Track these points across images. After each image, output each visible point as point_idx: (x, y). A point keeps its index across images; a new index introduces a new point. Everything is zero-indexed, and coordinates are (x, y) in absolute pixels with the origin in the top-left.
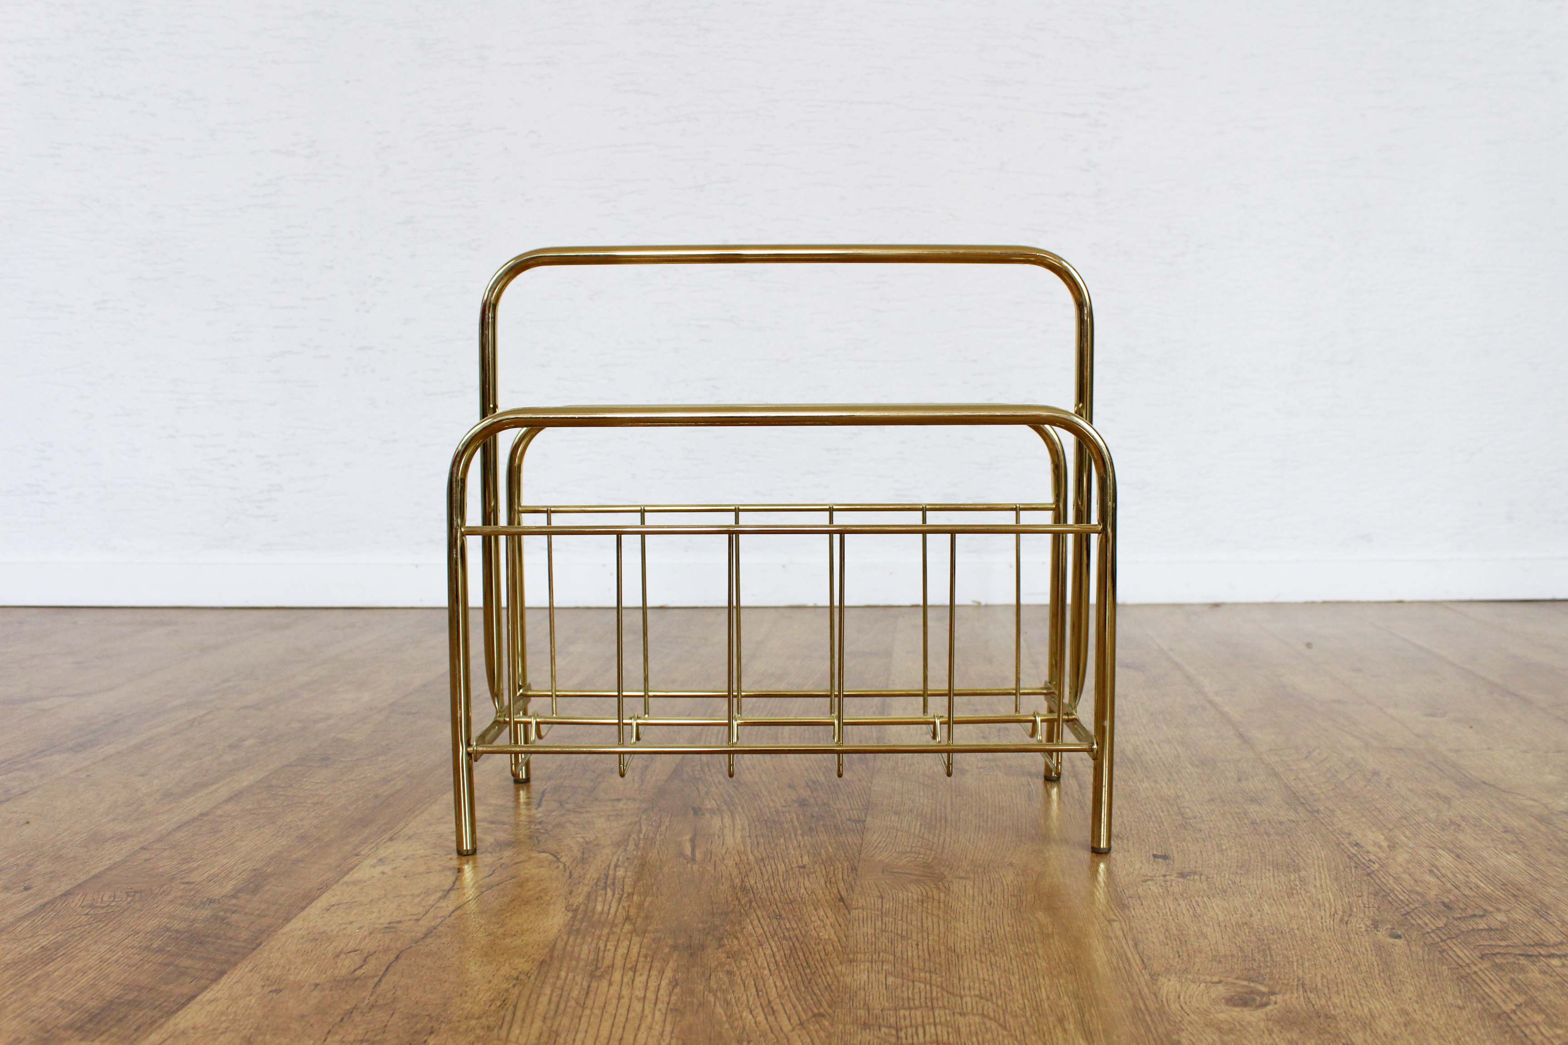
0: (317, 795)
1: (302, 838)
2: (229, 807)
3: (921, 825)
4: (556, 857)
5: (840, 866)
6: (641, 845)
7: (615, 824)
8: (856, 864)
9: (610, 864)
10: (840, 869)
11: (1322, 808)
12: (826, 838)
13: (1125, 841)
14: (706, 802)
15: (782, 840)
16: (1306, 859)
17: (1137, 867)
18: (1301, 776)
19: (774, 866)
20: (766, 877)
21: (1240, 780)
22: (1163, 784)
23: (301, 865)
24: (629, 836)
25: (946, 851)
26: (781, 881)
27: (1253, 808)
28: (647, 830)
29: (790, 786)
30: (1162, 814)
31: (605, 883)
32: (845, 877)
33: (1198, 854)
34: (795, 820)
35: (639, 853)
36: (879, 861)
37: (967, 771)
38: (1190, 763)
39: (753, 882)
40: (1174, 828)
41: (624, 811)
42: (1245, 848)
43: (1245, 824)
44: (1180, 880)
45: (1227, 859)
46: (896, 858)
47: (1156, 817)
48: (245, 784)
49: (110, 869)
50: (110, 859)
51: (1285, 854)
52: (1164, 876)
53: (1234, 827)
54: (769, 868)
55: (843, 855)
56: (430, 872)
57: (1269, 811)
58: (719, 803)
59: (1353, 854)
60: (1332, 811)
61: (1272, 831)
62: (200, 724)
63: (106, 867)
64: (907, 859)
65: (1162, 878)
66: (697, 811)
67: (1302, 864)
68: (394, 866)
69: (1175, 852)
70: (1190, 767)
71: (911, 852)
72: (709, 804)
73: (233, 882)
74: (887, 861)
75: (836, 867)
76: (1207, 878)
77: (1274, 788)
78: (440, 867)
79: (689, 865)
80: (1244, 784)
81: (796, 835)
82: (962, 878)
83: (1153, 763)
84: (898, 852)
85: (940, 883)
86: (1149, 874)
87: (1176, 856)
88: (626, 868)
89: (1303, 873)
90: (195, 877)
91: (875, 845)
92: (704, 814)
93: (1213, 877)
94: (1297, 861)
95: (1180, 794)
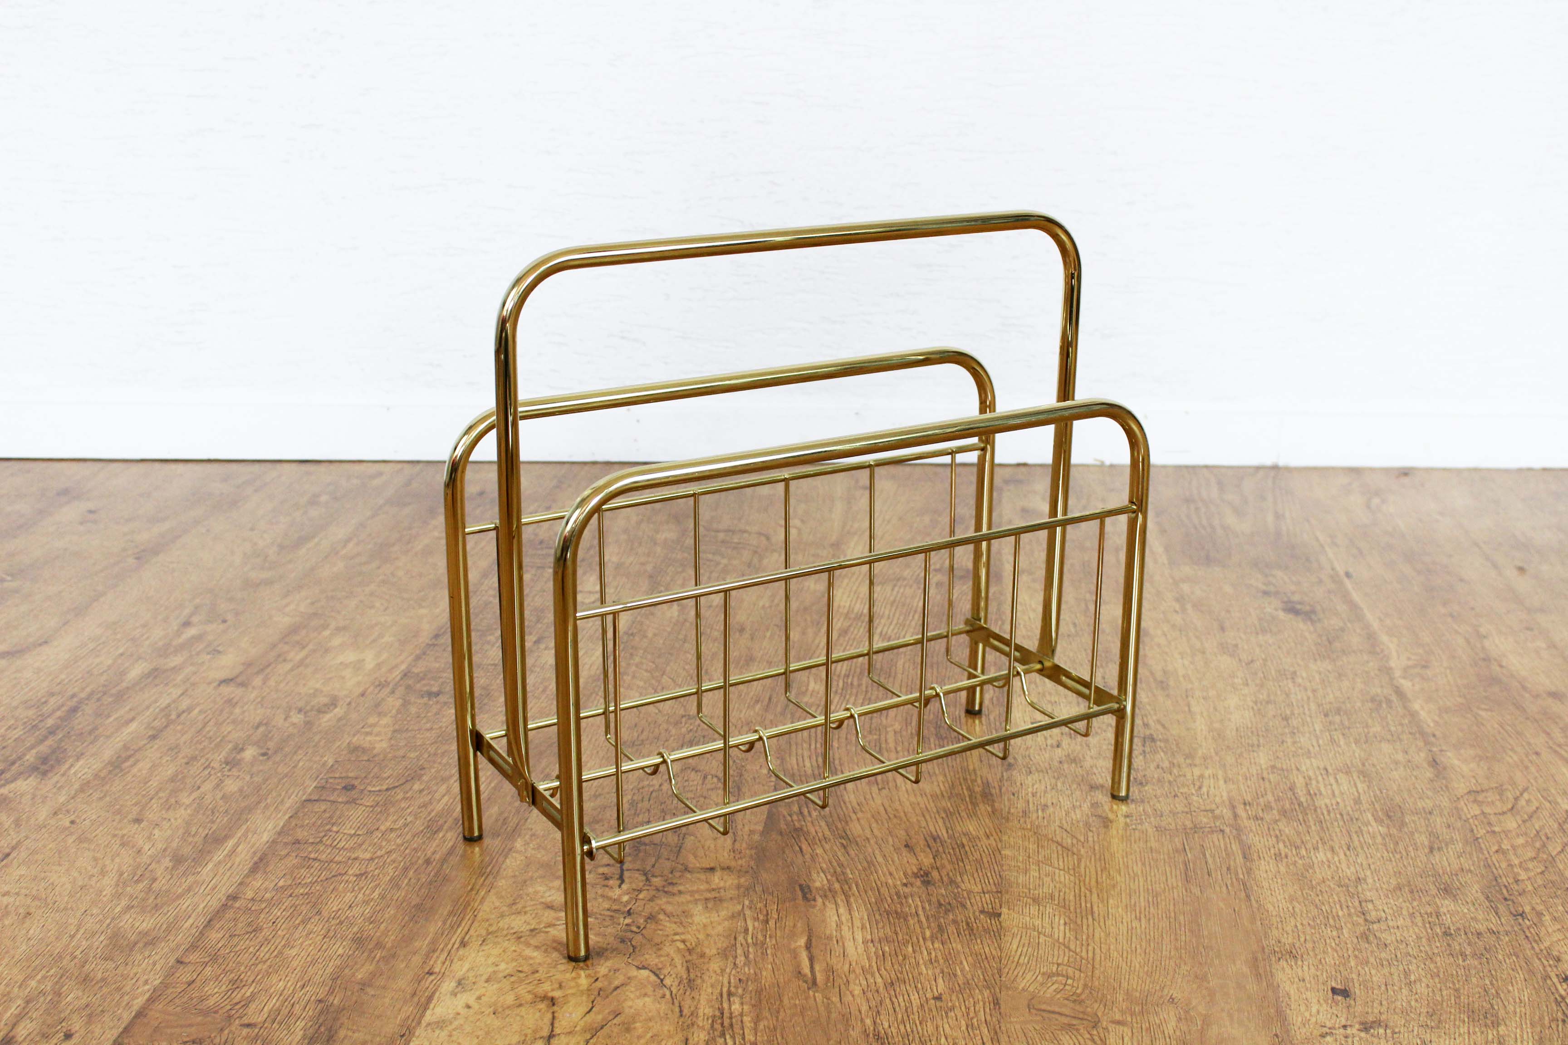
0: (356, 859)
1: (359, 941)
2: (257, 882)
3: (1065, 924)
4: (657, 975)
5: (980, 997)
6: (751, 956)
7: (714, 917)
8: (998, 995)
9: (721, 989)
10: (981, 1003)
11: (1527, 909)
12: (959, 947)
13: (1300, 963)
14: (814, 876)
15: (910, 949)
16: (1506, 1004)
17: (1314, 1010)
18: (1506, 846)
19: (906, 996)
20: (900, 1016)
21: (1431, 850)
22: (1342, 856)
23: (371, 991)
24: (735, 938)
25: (1097, 972)
26: (918, 1022)
27: (1446, 905)
28: (754, 928)
29: (907, 846)
30: (1340, 913)
31: (722, 1024)
32: (988, 1018)
33: (1383, 987)
34: (921, 912)
35: (752, 971)
36: (1023, 989)
37: (1111, 822)
38: (1373, 815)
39: (886, 1025)
40: (1355, 940)
41: (722, 893)
42: (1437, 980)
43: (1437, 935)
44: (1363, 1034)
45: (1416, 1001)
46: (1042, 984)
47: (1333, 917)
48: (265, 837)
49: (151, 1000)
50: (146, 982)
51: (1483, 993)
52: (1345, 1027)
53: (1424, 940)
54: (901, 999)
55: (981, 977)
56: (520, 1005)
57: (1466, 911)
58: (829, 877)
60: (1540, 914)
61: (1468, 951)
62: (179, 716)
63: (147, 995)
64: (1055, 986)
65: (1342, 1030)
66: (806, 893)
67: (1502, 1013)
68: (478, 993)
69: (1357, 985)
70: (1373, 823)
71: (1058, 975)
72: (819, 881)
73: (301, 1024)
74: (1031, 989)
75: (976, 999)
76: (1394, 1033)
77: (1472, 868)
78: (530, 996)
79: (811, 993)
80: (1437, 857)
81: (924, 939)
82: (1118, 1023)
83: (1329, 812)
84: (1044, 974)
85: (1095, 1032)
86: (1328, 1024)
87: (1357, 991)
88: (741, 997)
89: (1502, 1029)
90: (256, 1013)
91: (1016, 959)
92: (815, 900)
93: (1400, 1032)
94: (1496, 1007)
95: (1362, 876)
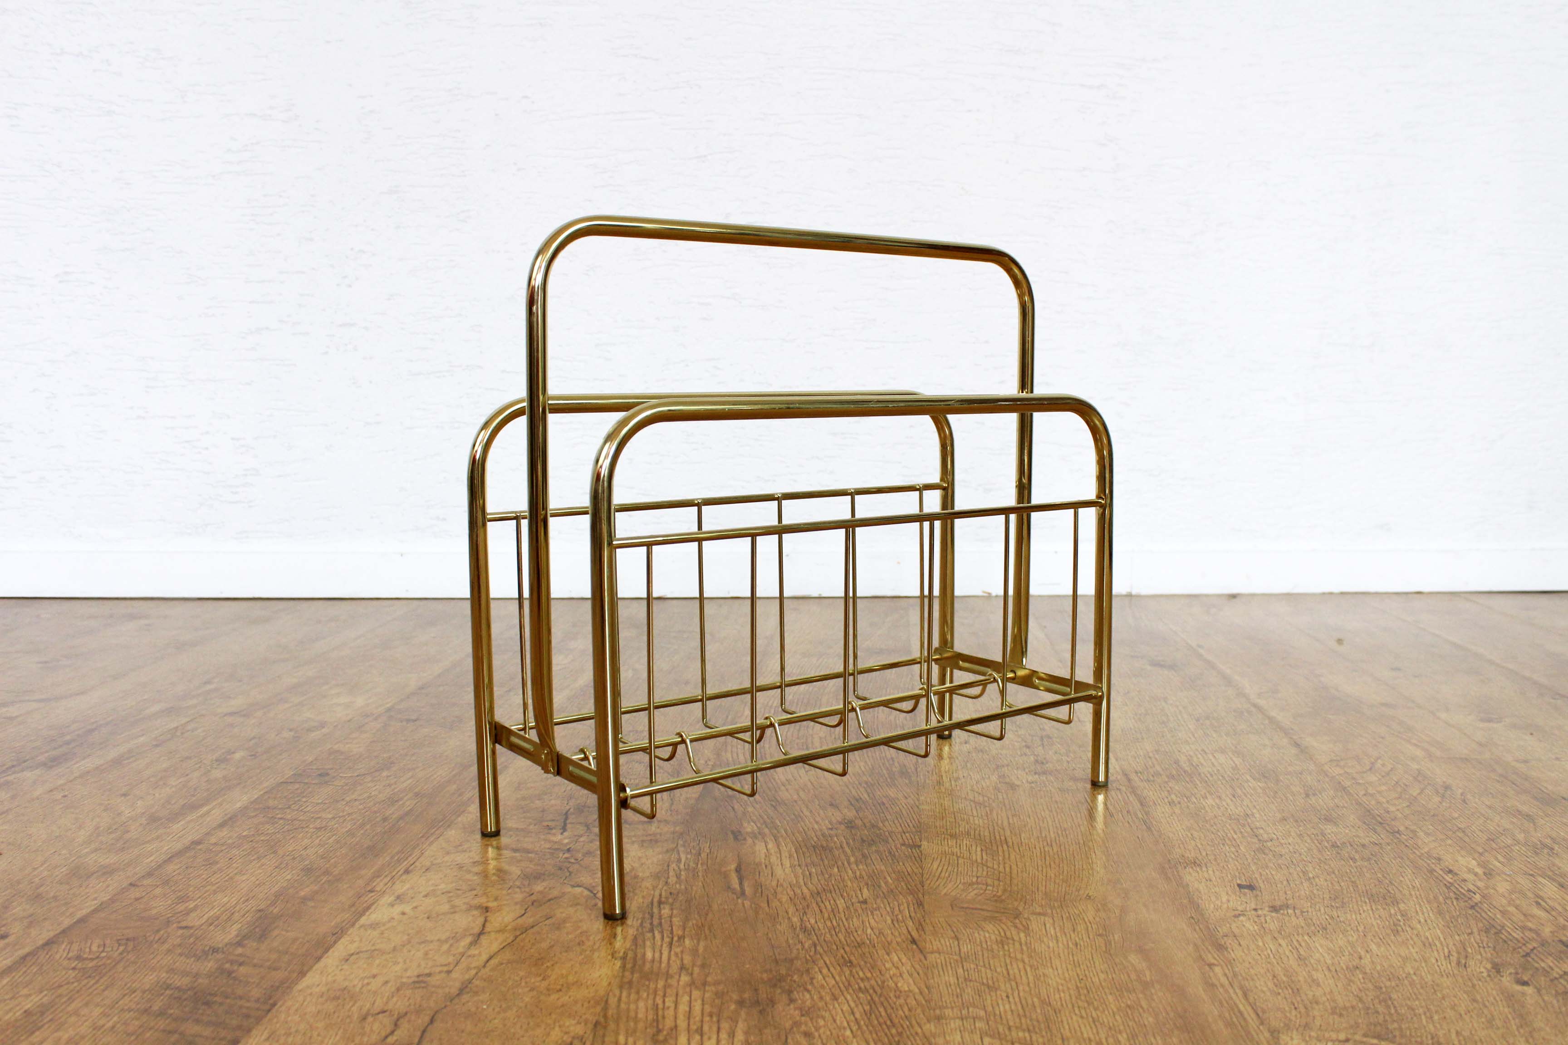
0: (319, 818)
1: (308, 870)
2: (224, 832)
3: (982, 850)
4: (591, 892)
5: (904, 901)
6: (683, 877)
7: (650, 852)
8: (922, 899)
9: (652, 900)
10: (905, 905)
11: (1402, 828)
12: (883, 868)
13: (1204, 869)
14: (745, 825)
15: (836, 870)
16: (1401, 889)
17: (1224, 899)
18: (1371, 790)
19: (832, 902)
20: (826, 915)
21: (1307, 795)
22: (1229, 801)
23: (311, 904)
24: (668, 866)
25: (1015, 881)
26: (844, 920)
27: (1329, 829)
28: (687, 858)
29: (831, 805)
30: (1235, 836)
31: (651, 924)
32: (913, 914)
33: (1285, 883)
34: (845, 845)
35: (683, 887)
36: (945, 894)
37: (1018, 786)
38: (1251, 776)
39: (813, 921)
40: (1253, 853)
41: (658, 836)
42: (1333, 876)
43: (1326, 847)
44: (1274, 914)
45: (1318, 890)
46: (963, 890)
47: (1229, 839)
48: (238, 805)
49: (95, 911)
50: (95, 899)
51: (1377, 883)
52: (1255, 910)
53: (1315, 851)
54: (827, 903)
55: (905, 887)
56: (455, 912)
57: (1347, 831)
58: (759, 825)
59: (1450, 883)
60: (1414, 832)
61: (1357, 857)
62: (182, 733)
63: (93, 908)
64: (975, 892)
65: (1253, 912)
66: (737, 835)
67: (1399, 896)
68: (415, 905)
69: (1260, 882)
70: (1252, 781)
71: (977, 883)
72: (749, 827)
73: (236, 927)
74: (953, 894)
75: (900, 902)
76: (1302, 912)
77: (1346, 805)
78: (466, 906)
79: (740, 901)
80: (1313, 800)
81: (849, 863)
82: (1039, 914)
83: (1211, 775)
84: (964, 883)
85: (1017, 921)
86: (1240, 908)
87: (1262, 886)
88: (672, 904)
89: (1402, 906)
90: (193, 920)
91: (937, 874)
92: (745, 839)
93: (1308, 912)
94: (1393, 892)
95: (1249, 812)
